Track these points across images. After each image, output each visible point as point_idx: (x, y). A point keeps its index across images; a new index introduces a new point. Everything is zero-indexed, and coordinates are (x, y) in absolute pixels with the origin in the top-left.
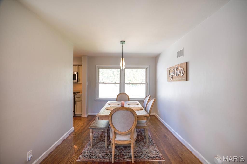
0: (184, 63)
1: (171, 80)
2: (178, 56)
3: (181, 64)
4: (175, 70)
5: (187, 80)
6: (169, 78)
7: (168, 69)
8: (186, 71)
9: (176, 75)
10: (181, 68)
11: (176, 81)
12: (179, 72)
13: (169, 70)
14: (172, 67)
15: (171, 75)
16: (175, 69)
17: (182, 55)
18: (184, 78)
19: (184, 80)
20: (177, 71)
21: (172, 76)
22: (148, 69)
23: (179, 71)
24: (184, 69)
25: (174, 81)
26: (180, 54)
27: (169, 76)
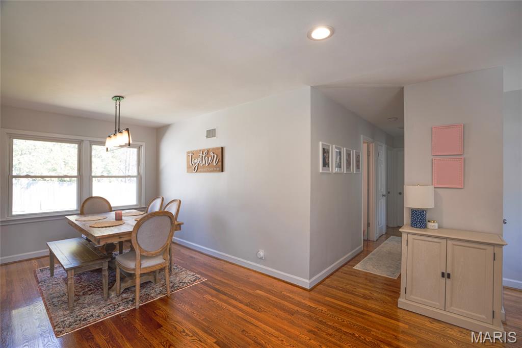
0: (218, 148)
1: (194, 170)
2: (207, 137)
3: (213, 149)
4: (202, 156)
5: (222, 171)
6: (190, 167)
7: (188, 153)
8: (221, 159)
9: (205, 164)
10: (213, 155)
11: (205, 172)
12: (210, 160)
13: (191, 155)
14: (197, 152)
15: (195, 163)
16: (203, 154)
17: (215, 136)
18: (218, 169)
19: (219, 171)
20: (206, 158)
21: (197, 164)
22: (142, 149)
23: (210, 158)
24: (219, 156)
25: (201, 172)
26: (211, 133)
27: (191, 165)
